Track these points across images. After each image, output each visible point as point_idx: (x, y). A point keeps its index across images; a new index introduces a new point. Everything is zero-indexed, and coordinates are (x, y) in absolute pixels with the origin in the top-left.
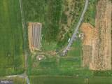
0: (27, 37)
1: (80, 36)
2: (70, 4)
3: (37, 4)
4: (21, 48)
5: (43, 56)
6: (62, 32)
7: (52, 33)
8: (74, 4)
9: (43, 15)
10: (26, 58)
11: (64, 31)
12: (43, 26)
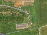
0: (23, 29)
2: (7, 13)
3: (8, 27)
4: (27, 32)
5: (30, 22)
6: (19, 15)
7: (20, 19)
8: (7, 11)
9: (13, 24)
12: (17, 23)
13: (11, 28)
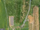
1: (28, 20)
3: (12, 10)
4: (7, 26)
5: (15, 28)
7: (18, 20)
9: (14, 13)
10: (8, 29)
11: (22, 18)
12: (14, 17)
13: (11, 11)
